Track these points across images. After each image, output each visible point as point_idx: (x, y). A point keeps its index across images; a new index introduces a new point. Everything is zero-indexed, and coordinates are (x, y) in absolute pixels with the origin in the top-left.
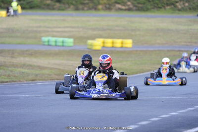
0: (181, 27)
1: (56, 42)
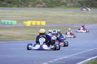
0: (69, 15)
1: (8, 22)
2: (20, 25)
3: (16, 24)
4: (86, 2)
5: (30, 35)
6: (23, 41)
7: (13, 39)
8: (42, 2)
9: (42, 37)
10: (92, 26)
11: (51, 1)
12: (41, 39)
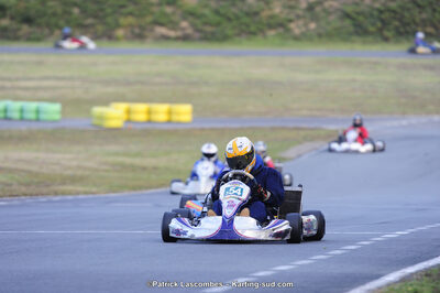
1: (22, 111)
2: (78, 122)
3: (57, 117)
4: (375, 13)
5: (124, 167)
6: (91, 196)
7: (48, 186)
8: (176, 18)
9: (235, 176)
10: (404, 122)
11: (217, 12)
12: (227, 189)
